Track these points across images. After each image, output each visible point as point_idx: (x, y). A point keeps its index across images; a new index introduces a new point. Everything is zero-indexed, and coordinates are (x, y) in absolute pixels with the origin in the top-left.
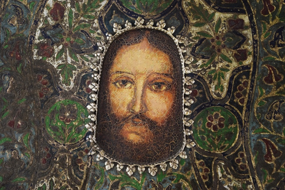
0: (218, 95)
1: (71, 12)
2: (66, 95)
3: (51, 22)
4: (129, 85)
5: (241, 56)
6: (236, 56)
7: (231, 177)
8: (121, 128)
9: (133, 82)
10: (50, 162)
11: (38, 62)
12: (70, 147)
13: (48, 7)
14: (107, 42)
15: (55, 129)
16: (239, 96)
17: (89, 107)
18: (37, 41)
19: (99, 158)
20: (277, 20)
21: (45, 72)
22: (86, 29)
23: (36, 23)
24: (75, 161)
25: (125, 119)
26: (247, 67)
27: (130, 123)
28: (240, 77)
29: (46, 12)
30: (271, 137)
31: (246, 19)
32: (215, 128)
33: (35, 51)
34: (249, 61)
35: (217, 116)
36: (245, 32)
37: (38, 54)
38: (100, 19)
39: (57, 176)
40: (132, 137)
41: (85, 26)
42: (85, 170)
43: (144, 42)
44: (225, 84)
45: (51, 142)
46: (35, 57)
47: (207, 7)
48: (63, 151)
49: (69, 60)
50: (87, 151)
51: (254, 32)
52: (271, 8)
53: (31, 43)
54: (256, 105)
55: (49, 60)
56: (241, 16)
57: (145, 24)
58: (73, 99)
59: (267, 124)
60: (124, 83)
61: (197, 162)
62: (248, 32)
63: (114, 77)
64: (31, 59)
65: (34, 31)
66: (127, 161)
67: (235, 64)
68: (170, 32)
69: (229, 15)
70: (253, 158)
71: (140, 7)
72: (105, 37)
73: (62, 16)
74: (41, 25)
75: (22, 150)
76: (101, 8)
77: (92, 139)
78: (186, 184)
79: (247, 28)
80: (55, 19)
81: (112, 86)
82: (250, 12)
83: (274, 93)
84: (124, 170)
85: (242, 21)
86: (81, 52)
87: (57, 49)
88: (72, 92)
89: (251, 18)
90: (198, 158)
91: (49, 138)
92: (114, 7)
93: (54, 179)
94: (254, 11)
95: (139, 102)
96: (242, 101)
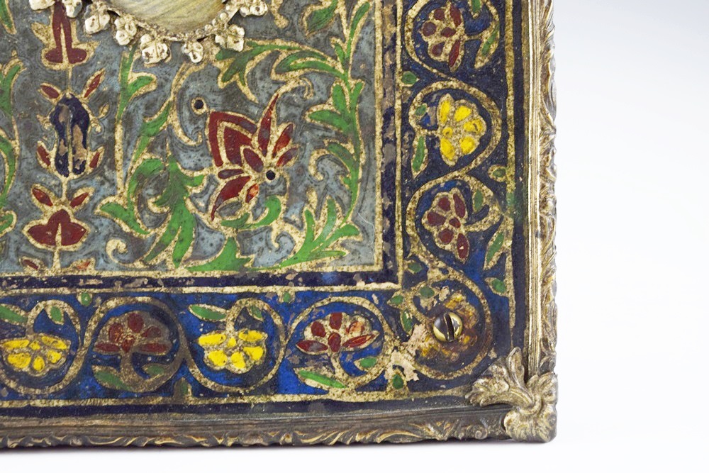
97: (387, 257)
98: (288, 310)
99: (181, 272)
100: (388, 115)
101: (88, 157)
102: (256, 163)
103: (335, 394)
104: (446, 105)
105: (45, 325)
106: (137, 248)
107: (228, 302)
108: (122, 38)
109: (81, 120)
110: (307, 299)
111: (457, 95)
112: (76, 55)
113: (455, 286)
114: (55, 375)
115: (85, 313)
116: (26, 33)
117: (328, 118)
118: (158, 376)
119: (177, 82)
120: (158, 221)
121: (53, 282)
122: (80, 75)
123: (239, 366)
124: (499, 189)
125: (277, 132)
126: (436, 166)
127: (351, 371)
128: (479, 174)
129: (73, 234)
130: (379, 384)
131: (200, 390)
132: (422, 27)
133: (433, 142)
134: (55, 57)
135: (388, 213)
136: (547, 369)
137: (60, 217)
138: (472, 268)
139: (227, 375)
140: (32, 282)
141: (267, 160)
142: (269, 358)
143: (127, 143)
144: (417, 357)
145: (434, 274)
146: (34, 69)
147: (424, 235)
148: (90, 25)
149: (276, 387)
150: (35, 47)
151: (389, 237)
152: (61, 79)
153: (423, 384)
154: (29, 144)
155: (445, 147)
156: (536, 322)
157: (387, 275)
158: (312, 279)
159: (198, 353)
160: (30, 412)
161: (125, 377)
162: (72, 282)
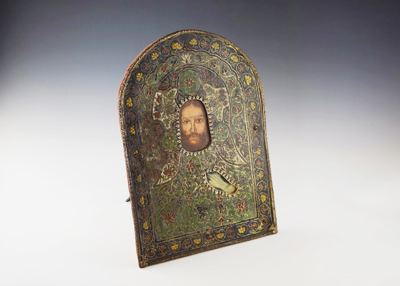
0: (220, 120)
1: (164, 99)
2: (168, 131)
3: (158, 104)
4: (189, 122)
5: (225, 103)
6: (223, 104)
7: (228, 149)
8: (188, 139)
9: (190, 121)
10: (167, 158)
11: (156, 120)
12: (173, 151)
13: (156, 98)
14: (180, 108)
15: (166, 145)
16: (227, 118)
17: (177, 134)
18: (154, 112)
19: (184, 152)
20: (235, 88)
21: (159, 124)
22: (171, 104)
23: (152, 105)
24: (175, 155)
25: (189, 136)
26: (228, 107)
27: (192, 137)
28: (226, 111)
29: (155, 100)
30: (239, 131)
31: (225, 89)
32: (221, 132)
33: (154, 117)
34: (228, 105)
35: (220, 128)
36: (225, 94)
37: (155, 117)
38: (175, 99)
39: (170, 162)
40: (193, 142)
41: (170, 103)
42: (179, 158)
43: (192, 105)
44: (222, 115)
45: (165, 150)
46: (154, 119)
47: (211, 87)
48: (171, 153)
49: (167, 117)
50: (179, 151)
51: (228, 94)
52: (233, 83)
53: (152, 113)
54: (233, 121)
55: (160, 119)
56: (223, 88)
57: (192, 98)
58: (171, 132)
59: (237, 127)
60: (187, 122)
61: (217, 146)
62: (226, 94)
63: (183, 120)
64: (153, 120)
65: (152, 108)
66: (194, 152)
67: (224, 107)
68: (201, 100)
69: (219, 89)
70: (234, 140)
71: (189, 92)
72: (179, 106)
73: (161, 100)
74: (154, 106)
75: (156, 155)
76: (175, 95)
77: (180, 146)
78: (214, 155)
79: (225, 93)
80: (159, 102)
81: (183, 124)
82: (226, 86)
83: (238, 115)
84: (193, 155)
85: (224, 90)
86: (171, 113)
87: (162, 114)
88: (170, 130)
89: (227, 88)
90: (217, 144)
91: (165, 149)
92: (179, 94)
93: (169, 164)
94: (227, 86)
95: (193, 128)
96: (228, 120)
97: (257, 215)
98: (247, 224)
99: (235, 222)
100: (256, 198)
101: (223, 211)
102: (242, 208)
103: (253, 233)
104: (262, 195)
105: (221, 232)
106: (230, 221)
107: (241, 225)
108: (226, 196)
109: (222, 206)
110: (249, 222)
111: (263, 194)
112: (221, 199)
113: (265, 217)
114: (223, 238)
115: (225, 230)
116: (215, 197)
117: (249, 200)
118: (234, 235)
119: (232, 199)
120: (232, 217)
121: (221, 227)
122: (222, 201)
123: (243, 232)
124: (269, 205)
125: (244, 203)
126: (262, 203)
127: (255, 230)
128: (266, 203)
129: (223, 221)
130: (258, 231)
131: (239, 236)
132: (259, 187)
133: (261, 200)
134: (219, 199)
135: (257, 210)
136: (276, 225)
137: (221, 219)
138: (267, 215)
139: (242, 234)
140: (219, 227)
141: (243, 207)
142: (246, 230)
143: (228, 208)
144: (262, 227)
145: (262, 216)
146: (216, 202)
147: (261, 212)
148: (222, 195)
149: (247, 234)
150: (216, 198)
151: (257, 213)
152: (219, 202)
153: (263, 230)
154: (217, 211)
155: (262, 201)
156: (275, 219)
157: (257, 217)
158: (249, 220)
159: (238, 231)
160: (221, 243)
161: (231, 236)
162: (223, 226)
